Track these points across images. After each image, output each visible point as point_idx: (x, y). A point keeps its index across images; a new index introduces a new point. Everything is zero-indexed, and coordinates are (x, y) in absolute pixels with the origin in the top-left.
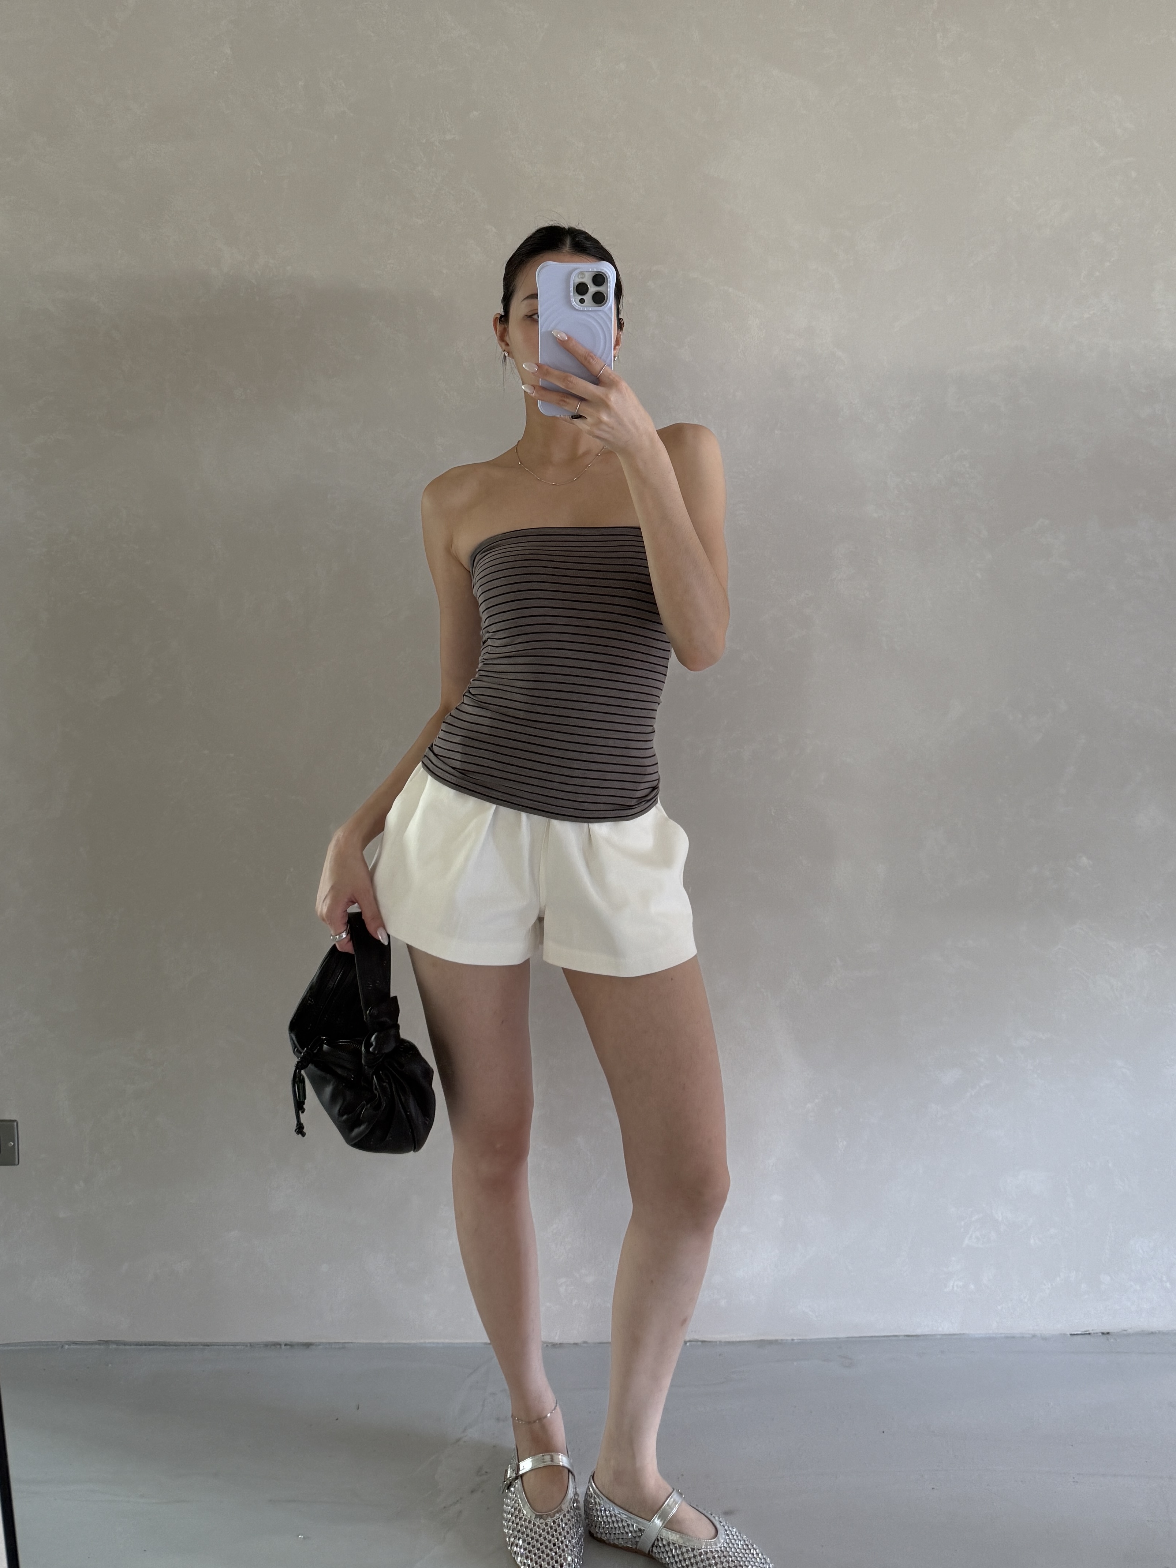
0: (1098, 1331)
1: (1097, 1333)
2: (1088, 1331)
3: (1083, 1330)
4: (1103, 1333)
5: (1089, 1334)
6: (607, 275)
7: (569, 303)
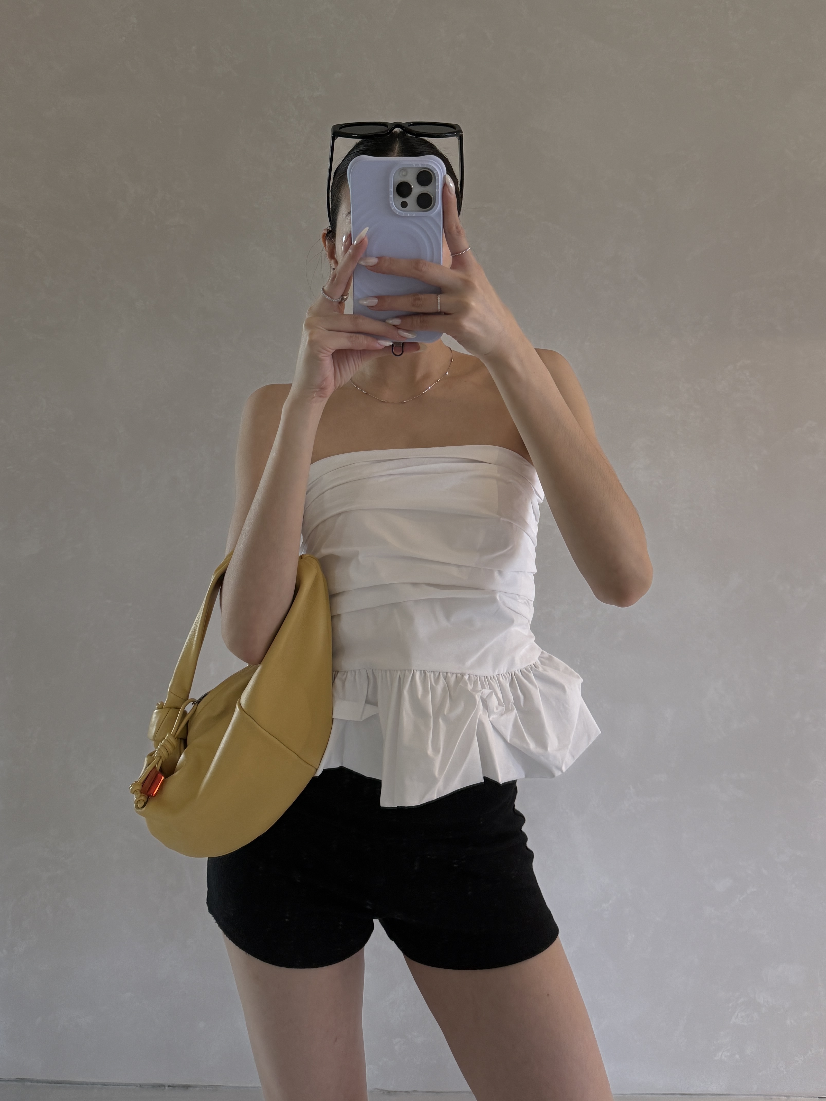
6: (435, 172)
7: (388, 206)
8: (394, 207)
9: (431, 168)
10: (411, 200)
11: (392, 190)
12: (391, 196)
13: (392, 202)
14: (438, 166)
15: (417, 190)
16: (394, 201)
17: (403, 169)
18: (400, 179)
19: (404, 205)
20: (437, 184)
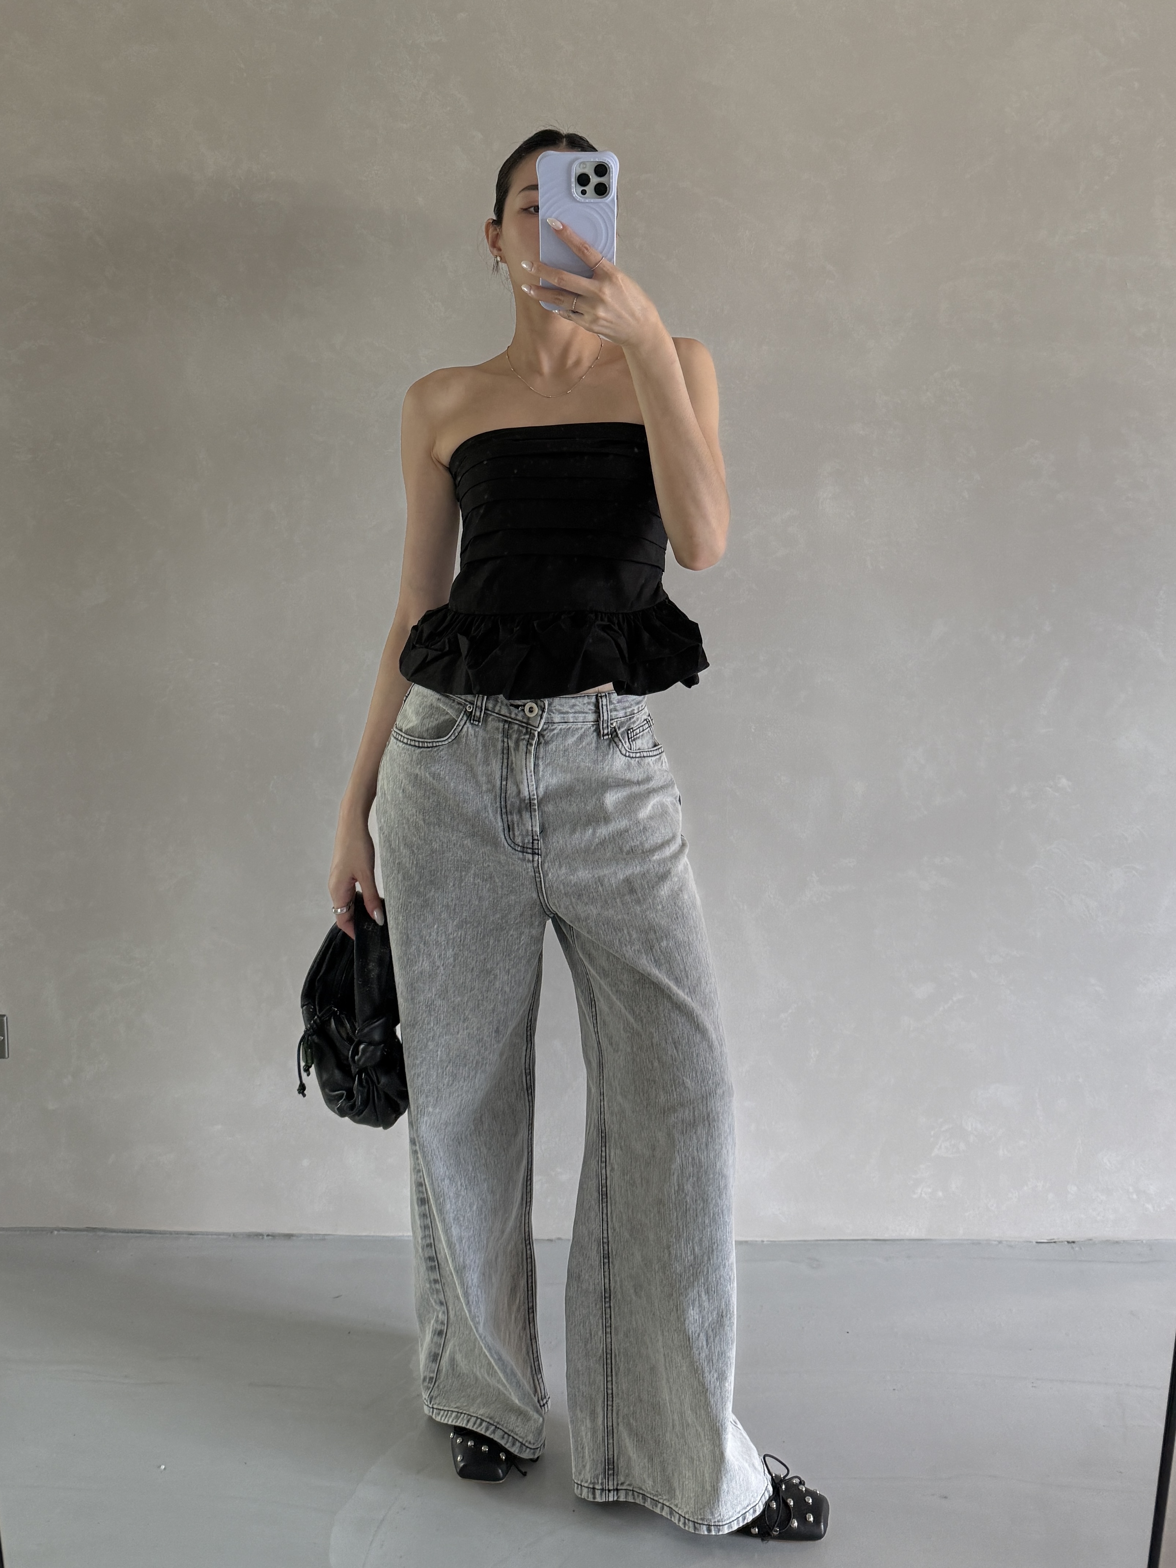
0: (1062, 1240)
1: (1062, 1242)
2: (1053, 1239)
3: (1049, 1238)
4: (1068, 1242)
5: (1055, 1242)
6: (610, 165)
7: (570, 194)
8: (575, 195)
9: (606, 162)
10: (590, 188)
11: (573, 180)
12: (573, 185)
13: (574, 190)
14: (611, 160)
15: (595, 180)
16: (576, 190)
17: (583, 163)
18: (581, 171)
19: (584, 192)
20: (611, 175)
